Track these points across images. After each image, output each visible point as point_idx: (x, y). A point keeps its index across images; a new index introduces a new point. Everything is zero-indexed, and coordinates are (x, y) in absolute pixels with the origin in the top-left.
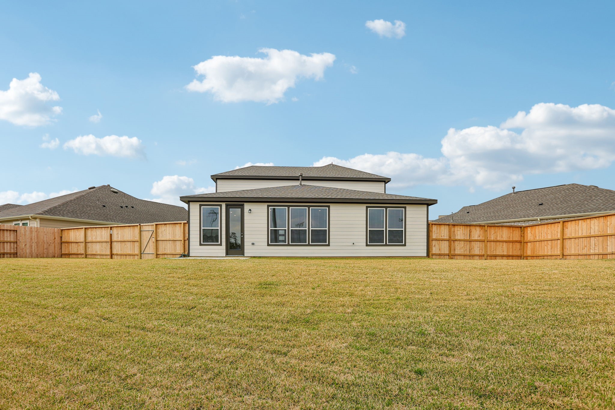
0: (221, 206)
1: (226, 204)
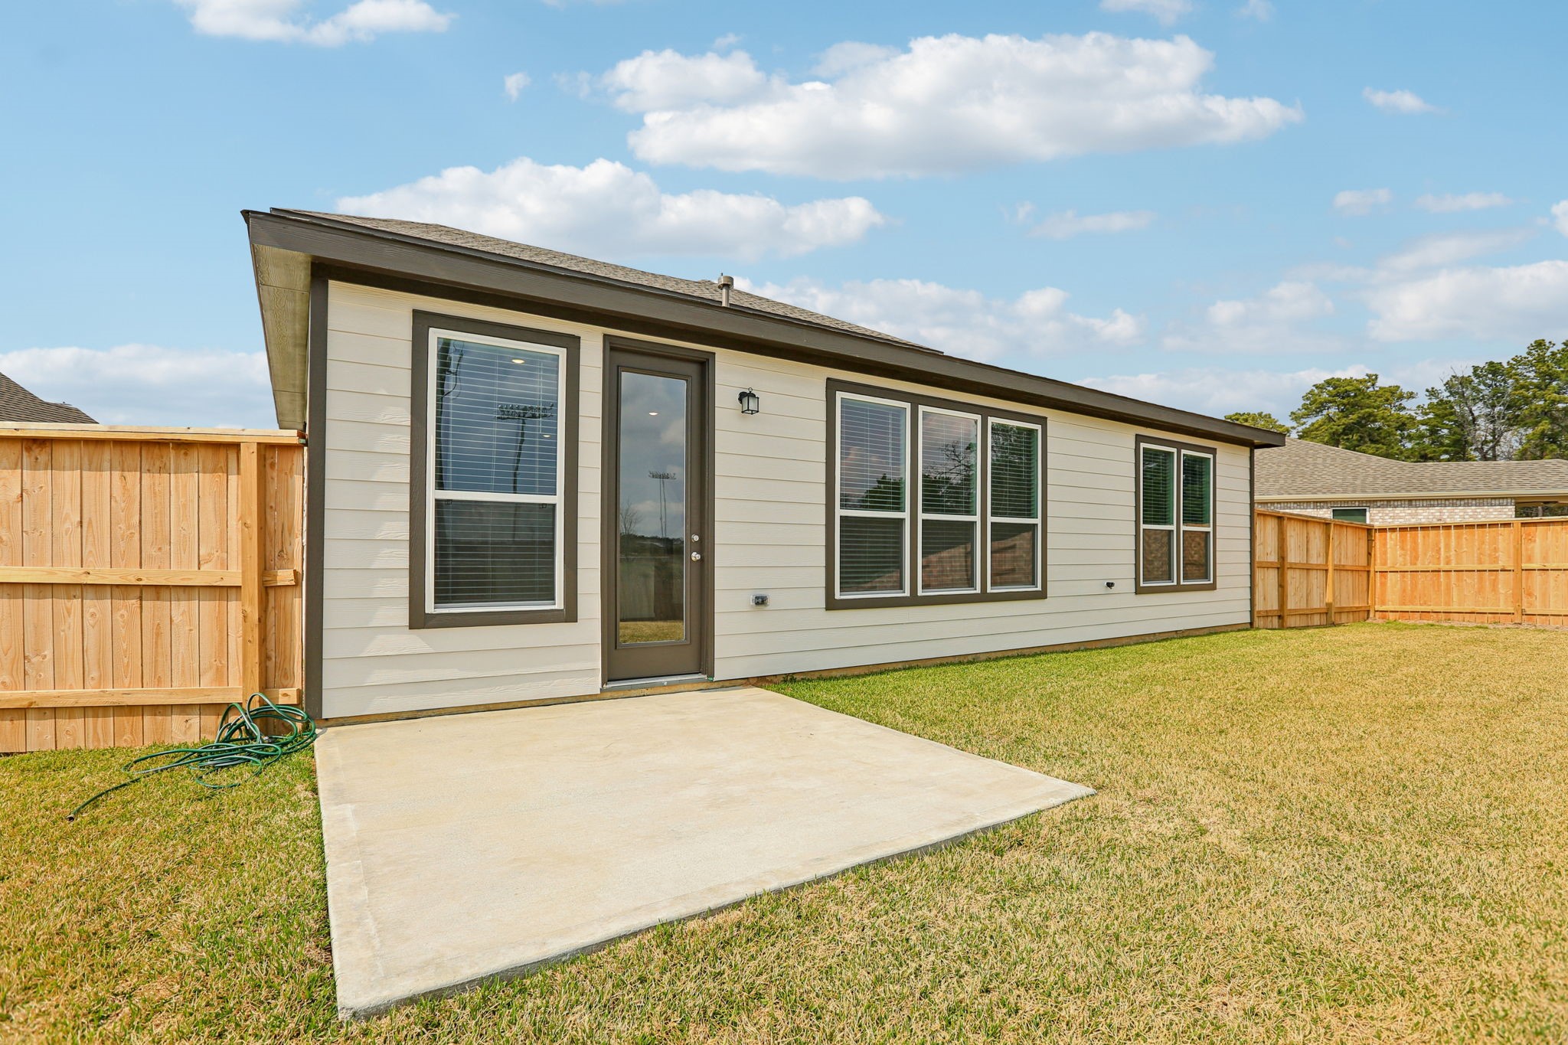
0: (572, 343)
1: (605, 336)
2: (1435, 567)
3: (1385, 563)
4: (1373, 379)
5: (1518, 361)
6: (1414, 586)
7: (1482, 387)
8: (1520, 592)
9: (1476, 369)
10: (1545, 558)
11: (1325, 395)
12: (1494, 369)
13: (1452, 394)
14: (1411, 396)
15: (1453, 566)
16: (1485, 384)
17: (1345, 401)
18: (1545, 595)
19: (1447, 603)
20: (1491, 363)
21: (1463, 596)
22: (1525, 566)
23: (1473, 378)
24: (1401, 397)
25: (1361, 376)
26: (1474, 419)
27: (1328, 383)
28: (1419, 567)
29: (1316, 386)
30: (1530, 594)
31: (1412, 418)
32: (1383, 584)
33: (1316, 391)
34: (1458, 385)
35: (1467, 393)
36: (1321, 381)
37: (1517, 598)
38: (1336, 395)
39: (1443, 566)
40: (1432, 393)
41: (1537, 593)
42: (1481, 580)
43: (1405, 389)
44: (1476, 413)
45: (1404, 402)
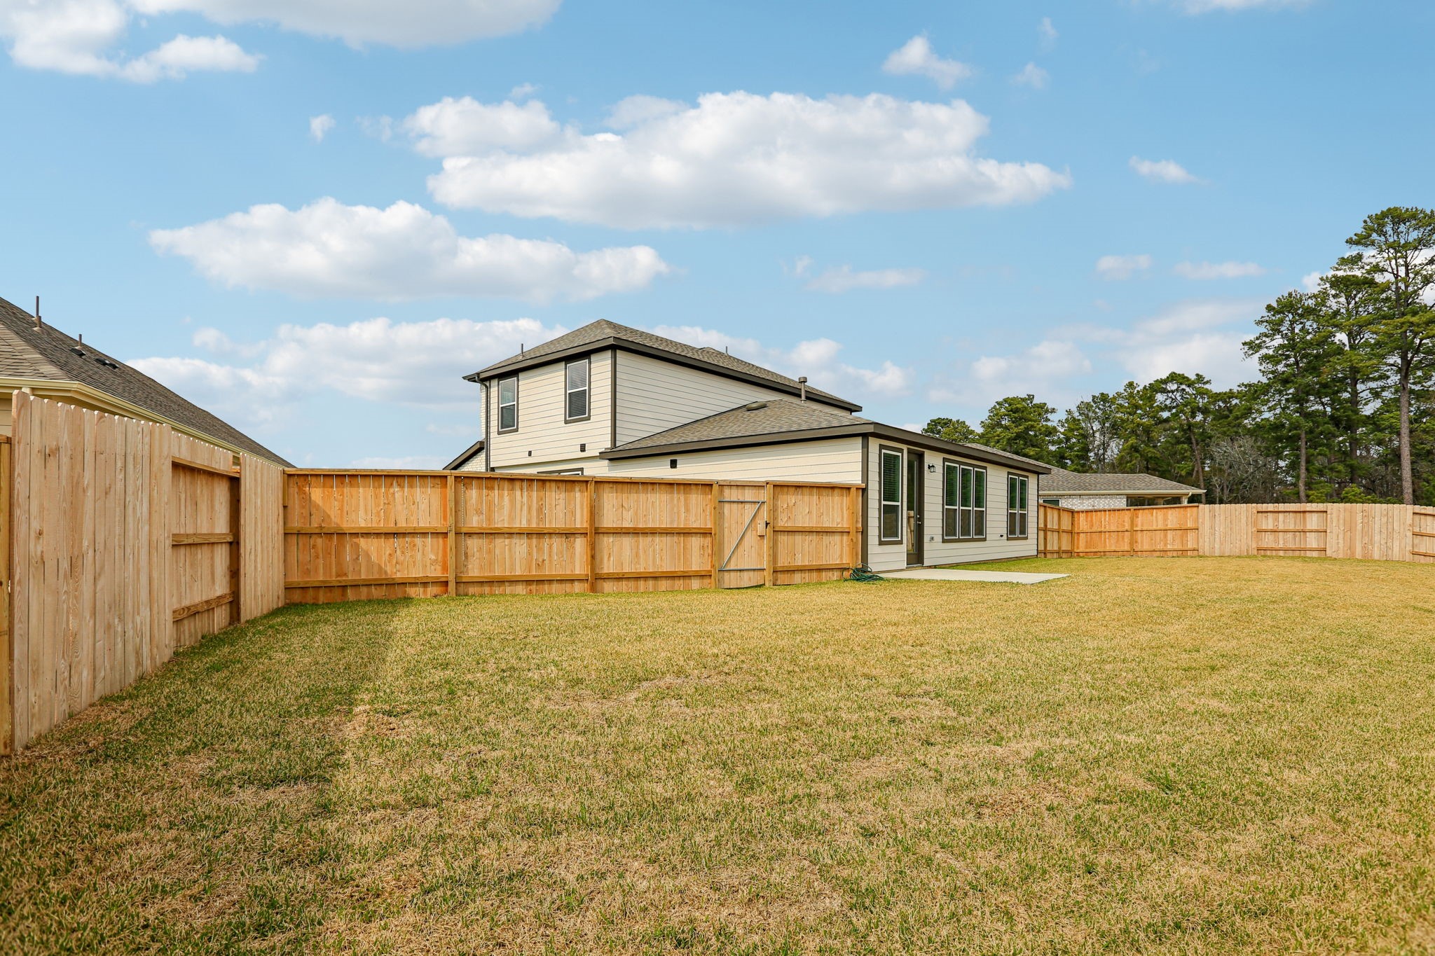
2: (1099, 530)
3: (1079, 528)
4: (1031, 397)
5: (1119, 394)
6: (1091, 538)
7: (1097, 410)
8: (1133, 542)
9: (1094, 397)
10: (1142, 525)
11: (1003, 410)
12: (1104, 397)
13: (1080, 414)
14: (1053, 411)
15: (1107, 529)
16: (1099, 409)
17: (1016, 415)
18: (1142, 542)
19: (1105, 547)
20: (1102, 394)
21: (1110, 544)
22: (1135, 529)
23: (1092, 403)
24: (1047, 411)
25: (1024, 396)
26: (1094, 433)
27: (1005, 400)
28: (1093, 530)
29: (998, 403)
30: (1136, 542)
31: (1054, 428)
32: (1078, 539)
33: (998, 407)
34: (1084, 408)
35: (1090, 414)
36: (1000, 400)
37: (1131, 544)
38: (1011, 411)
39: (1103, 529)
40: (1069, 412)
41: (1139, 541)
42: (1118, 536)
43: (1050, 406)
44: (1095, 429)
45: (1050, 416)
